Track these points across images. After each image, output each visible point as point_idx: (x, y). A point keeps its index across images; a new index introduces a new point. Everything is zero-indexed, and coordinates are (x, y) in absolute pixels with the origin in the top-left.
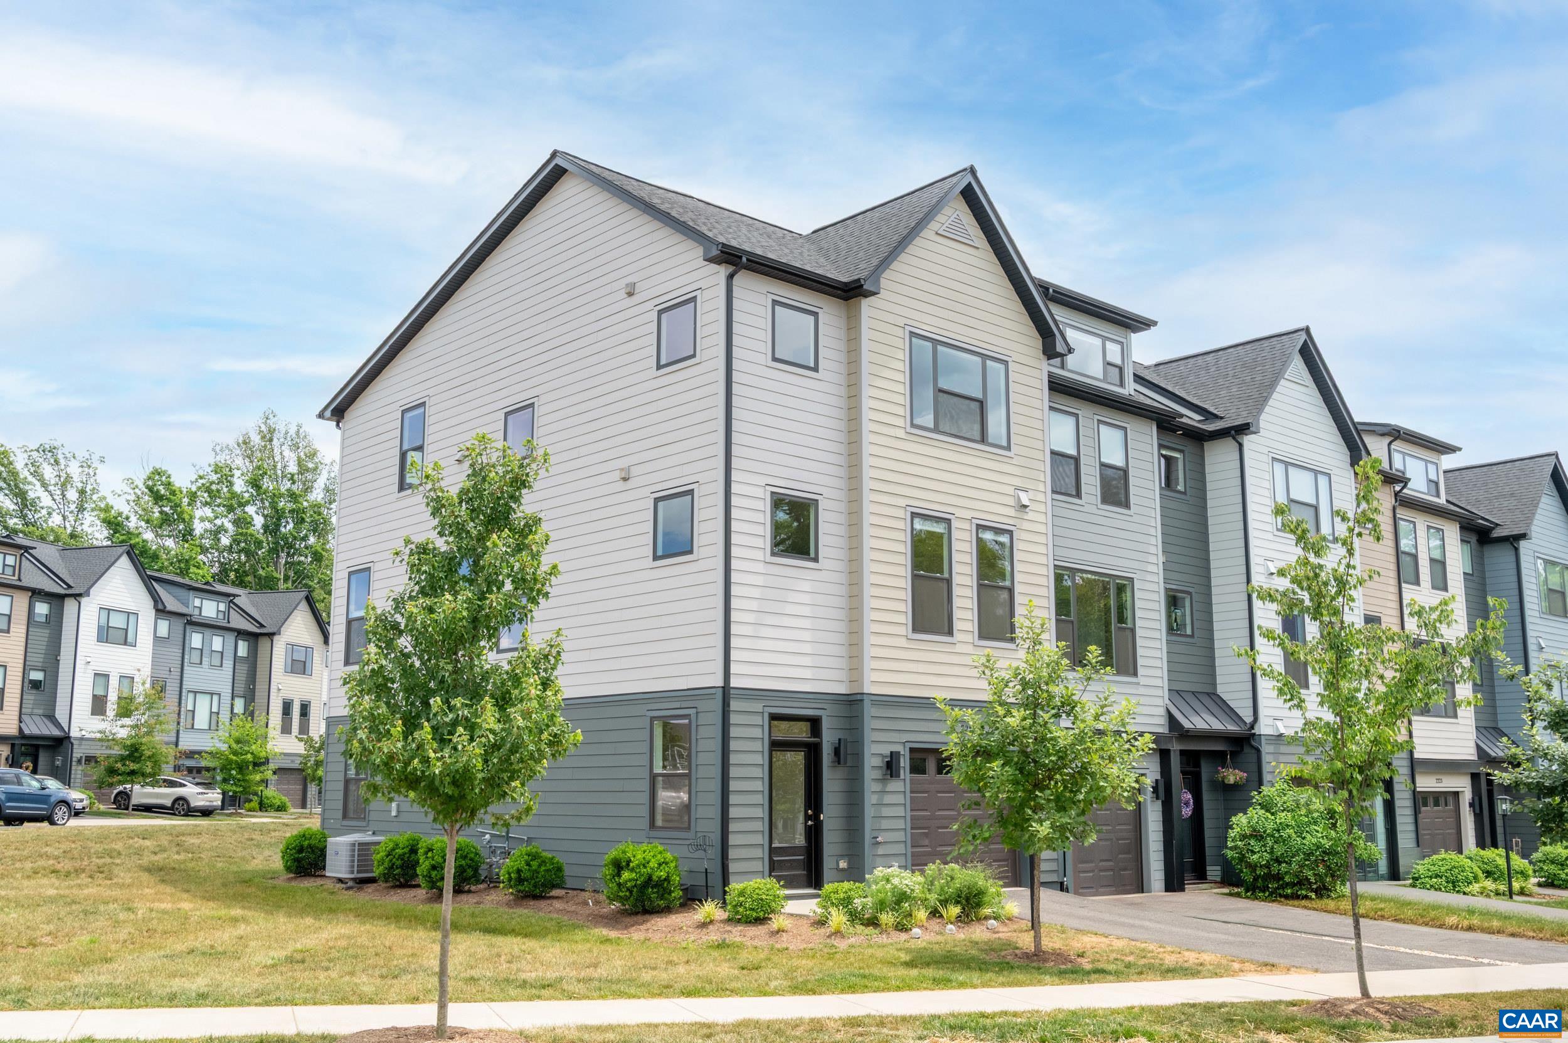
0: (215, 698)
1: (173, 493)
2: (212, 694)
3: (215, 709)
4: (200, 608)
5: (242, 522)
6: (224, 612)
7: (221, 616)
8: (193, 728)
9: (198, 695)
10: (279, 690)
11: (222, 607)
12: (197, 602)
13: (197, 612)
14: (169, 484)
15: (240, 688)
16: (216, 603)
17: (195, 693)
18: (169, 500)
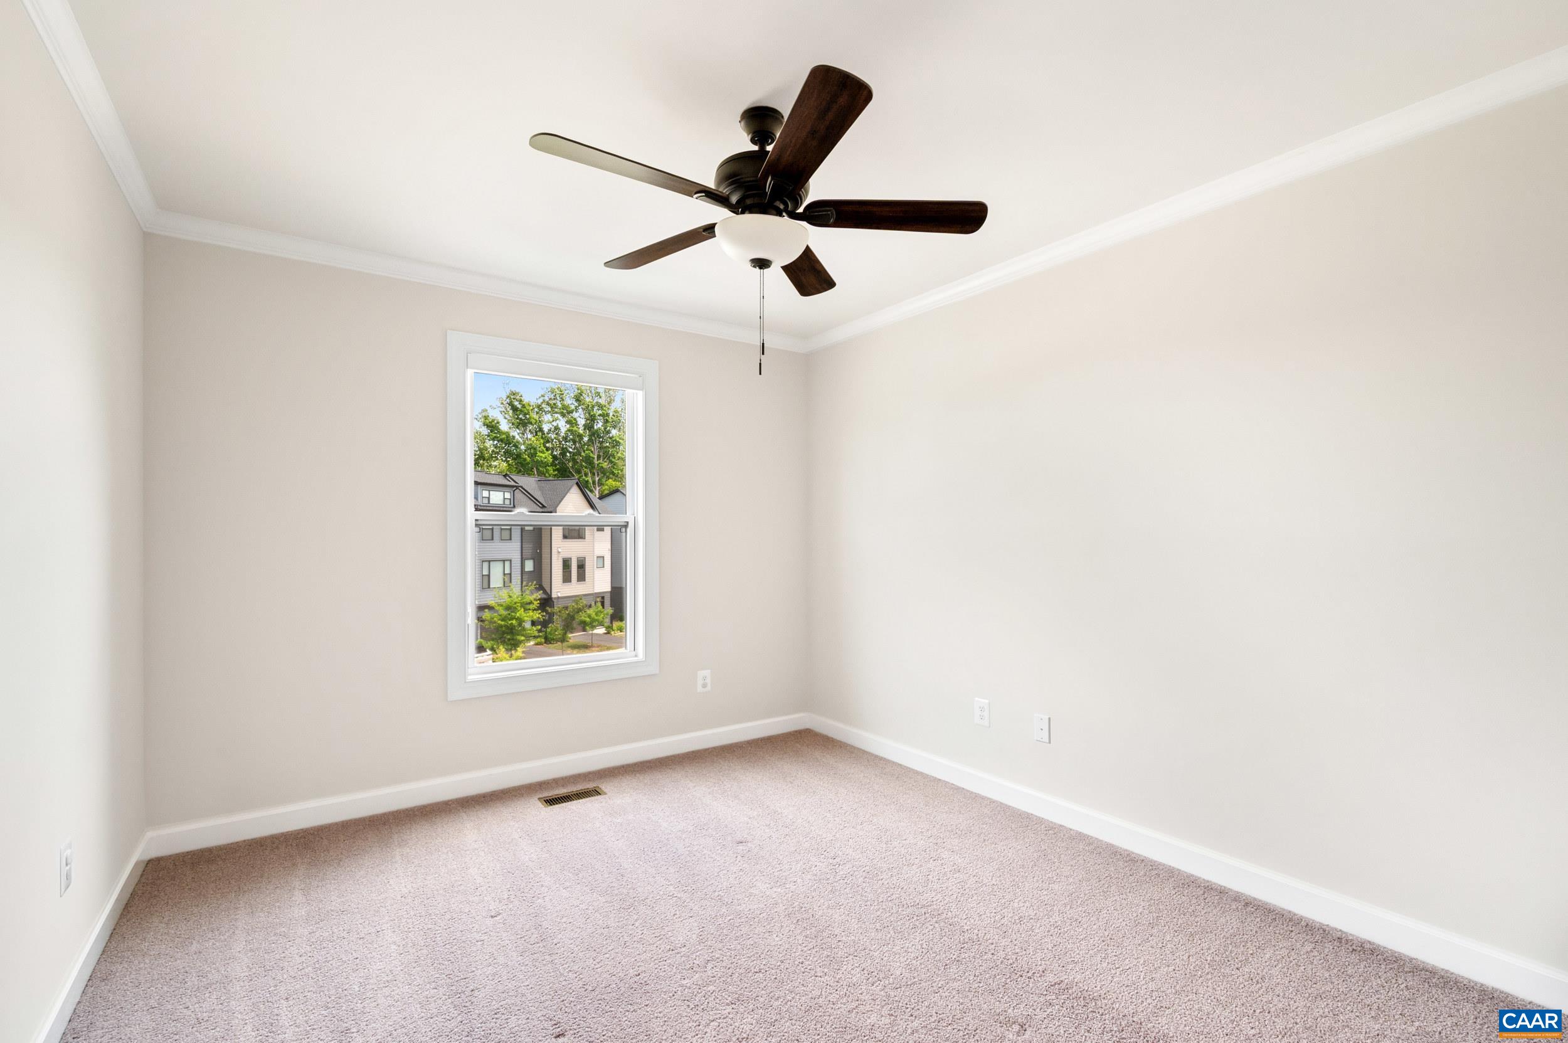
0: (507, 564)
1: (524, 406)
2: (504, 561)
3: (507, 571)
4: (489, 498)
5: (572, 423)
6: (510, 499)
7: (507, 502)
8: (489, 587)
9: (491, 563)
10: (559, 552)
11: (508, 495)
12: (485, 494)
13: (486, 501)
14: (521, 401)
15: (528, 551)
16: (502, 493)
17: (489, 561)
18: (521, 411)
